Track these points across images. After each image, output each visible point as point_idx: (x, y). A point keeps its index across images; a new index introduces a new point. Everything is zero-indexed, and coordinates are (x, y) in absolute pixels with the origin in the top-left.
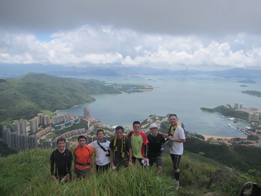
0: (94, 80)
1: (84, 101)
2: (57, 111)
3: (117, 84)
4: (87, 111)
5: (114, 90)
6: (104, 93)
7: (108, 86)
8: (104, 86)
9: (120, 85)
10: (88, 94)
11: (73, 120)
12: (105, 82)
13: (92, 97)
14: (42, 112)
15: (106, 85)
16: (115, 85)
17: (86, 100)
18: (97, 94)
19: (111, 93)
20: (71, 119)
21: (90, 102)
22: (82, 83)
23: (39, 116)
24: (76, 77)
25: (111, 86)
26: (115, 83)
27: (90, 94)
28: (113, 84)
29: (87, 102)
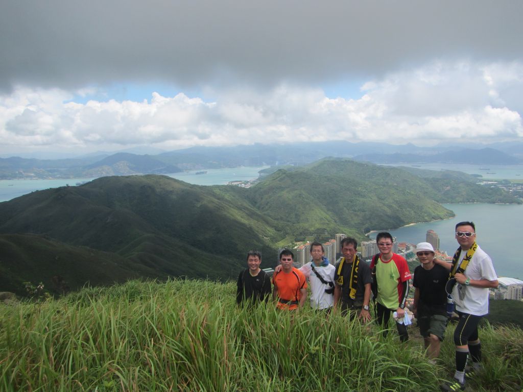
0: (454, 172)
1: (428, 216)
2: (372, 232)
3: (510, 183)
4: (434, 237)
5: (501, 195)
6: (477, 202)
7: (486, 185)
8: (477, 185)
9: (518, 184)
10: (438, 201)
11: (402, 252)
12: (481, 176)
13: (446, 209)
14: (344, 231)
15: (482, 184)
16: (506, 183)
17: (433, 214)
18: (459, 203)
19: (494, 203)
20: (400, 250)
21: (442, 219)
22: (425, 179)
23: (338, 239)
24: (413, 166)
25: (495, 185)
26: (504, 180)
27: (442, 203)
28: (500, 182)
29: (434, 218)
